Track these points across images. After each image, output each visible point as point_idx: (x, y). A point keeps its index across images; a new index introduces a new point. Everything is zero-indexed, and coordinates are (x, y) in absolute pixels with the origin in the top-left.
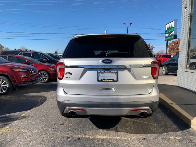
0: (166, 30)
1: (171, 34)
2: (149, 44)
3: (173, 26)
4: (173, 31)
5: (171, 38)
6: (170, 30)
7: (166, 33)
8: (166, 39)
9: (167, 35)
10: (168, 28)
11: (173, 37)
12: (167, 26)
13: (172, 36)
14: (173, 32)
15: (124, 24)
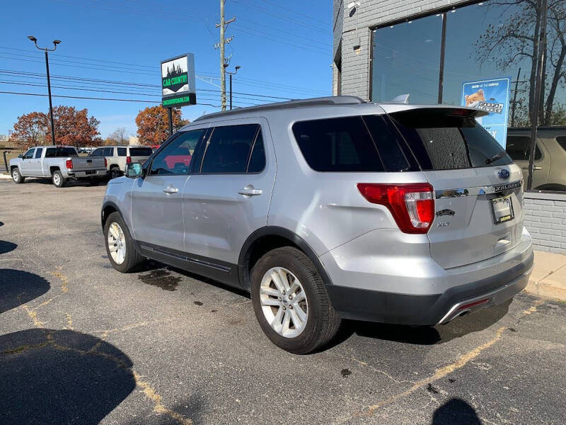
0: (163, 79)
1: (179, 91)
2: (85, 111)
3: (185, 70)
4: (187, 83)
5: (181, 100)
6: (178, 80)
7: (164, 88)
8: (166, 103)
9: (168, 92)
10: (169, 74)
11: (188, 99)
12: (165, 66)
13: (183, 95)
14: (186, 86)
15: (32, 40)
